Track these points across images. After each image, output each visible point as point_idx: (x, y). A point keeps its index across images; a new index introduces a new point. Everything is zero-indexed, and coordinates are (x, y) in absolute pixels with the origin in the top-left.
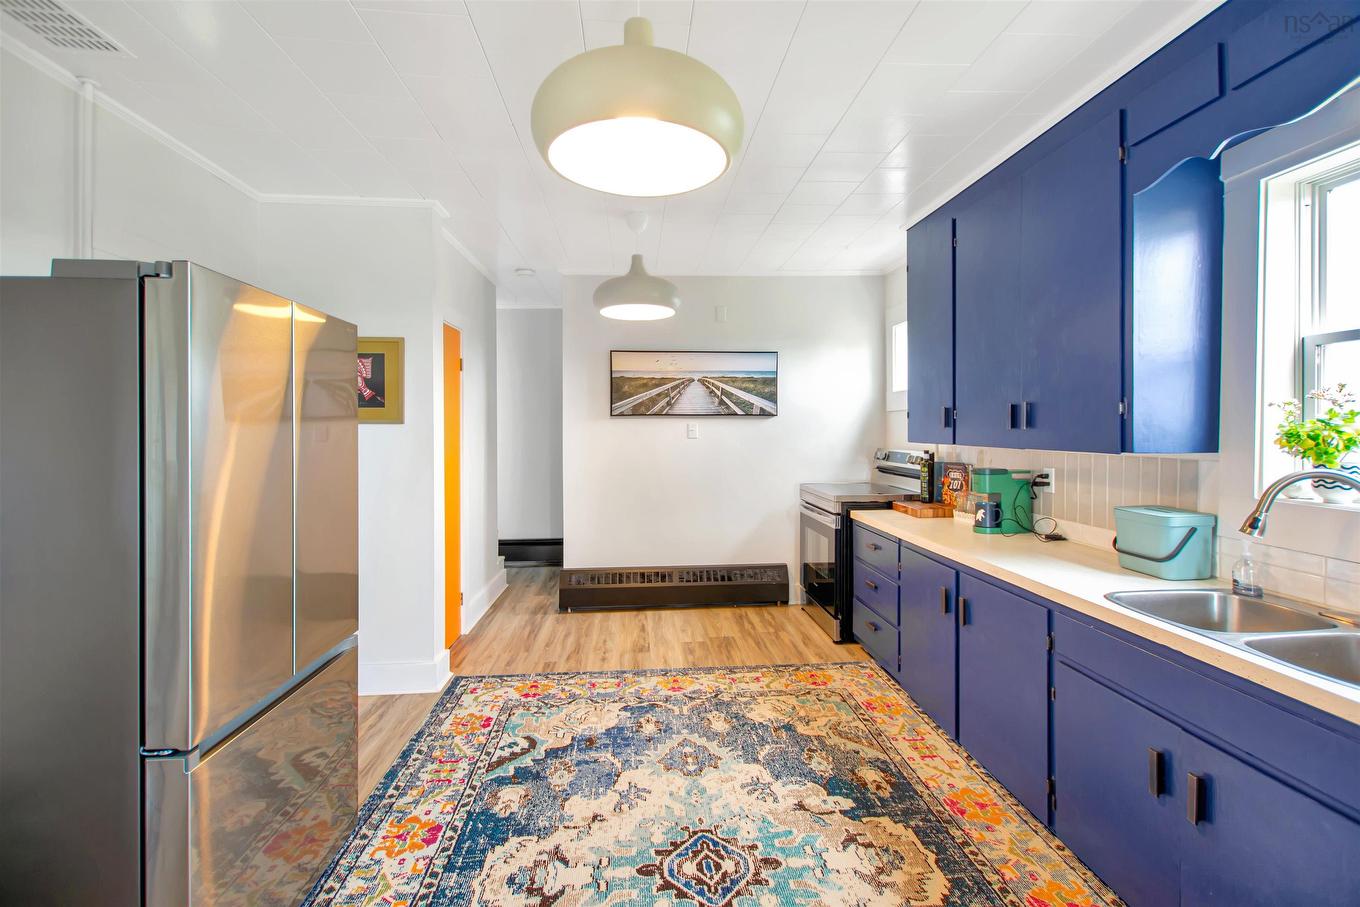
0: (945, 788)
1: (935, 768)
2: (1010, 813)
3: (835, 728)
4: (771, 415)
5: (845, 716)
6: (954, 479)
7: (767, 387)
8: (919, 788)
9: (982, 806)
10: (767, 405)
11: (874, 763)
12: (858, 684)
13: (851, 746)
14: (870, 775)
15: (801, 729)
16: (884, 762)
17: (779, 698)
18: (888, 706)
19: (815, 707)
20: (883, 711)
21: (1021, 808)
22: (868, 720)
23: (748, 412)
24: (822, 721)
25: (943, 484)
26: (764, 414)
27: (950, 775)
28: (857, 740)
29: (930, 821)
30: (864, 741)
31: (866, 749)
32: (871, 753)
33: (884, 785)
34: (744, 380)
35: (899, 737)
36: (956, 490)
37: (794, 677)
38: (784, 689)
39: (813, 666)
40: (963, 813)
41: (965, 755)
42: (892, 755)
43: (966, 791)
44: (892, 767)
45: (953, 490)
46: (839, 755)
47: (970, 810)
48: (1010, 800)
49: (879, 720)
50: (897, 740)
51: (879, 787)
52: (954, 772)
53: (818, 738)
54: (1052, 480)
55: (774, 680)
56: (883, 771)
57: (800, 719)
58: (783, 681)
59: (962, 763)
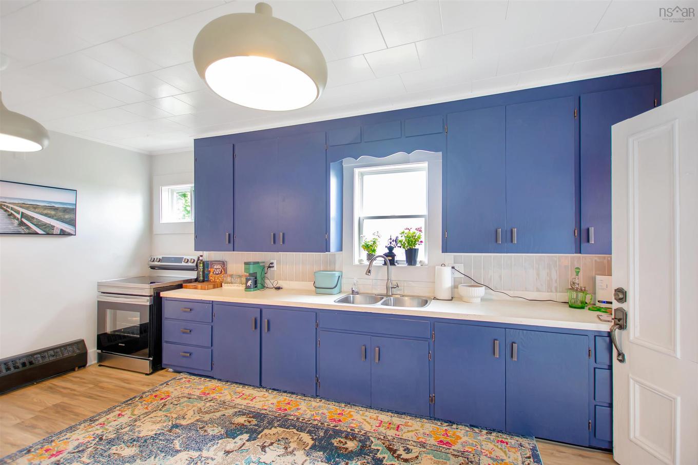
0: (271, 406)
1: (260, 401)
2: (298, 400)
3: (200, 411)
4: (70, 234)
5: (201, 404)
6: (217, 269)
7: (68, 214)
8: (264, 412)
9: (289, 403)
10: (67, 228)
11: (235, 414)
12: (187, 388)
13: (218, 414)
14: (241, 420)
15: (184, 422)
16: (239, 412)
17: (150, 416)
18: (214, 389)
19: (178, 409)
20: (213, 393)
21: (299, 397)
22: (212, 400)
23: (49, 232)
24: (190, 413)
25: (210, 272)
26: (63, 233)
27: (267, 400)
28: (217, 410)
29: (280, 420)
30: (221, 409)
31: (226, 411)
32: (230, 412)
33: (250, 419)
34: (45, 208)
35: (233, 399)
36: (217, 274)
37: (144, 402)
38: (147, 411)
39: (148, 391)
40: (286, 410)
41: (265, 390)
42: (240, 407)
43: (278, 402)
44: (244, 411)
45: (216, 274)
46: (219, 421)
47: (287, 408)
48: (294, 396)
49: (218, 397)
50: (234, 400)
51: (249, 422)
52: (267, 399)
53: (197, 421)
54: (275, 265)
55: (134, 410)
56: (243, 415)
57: (176, 418)
58: (140, 407)
59: (267, 394)
